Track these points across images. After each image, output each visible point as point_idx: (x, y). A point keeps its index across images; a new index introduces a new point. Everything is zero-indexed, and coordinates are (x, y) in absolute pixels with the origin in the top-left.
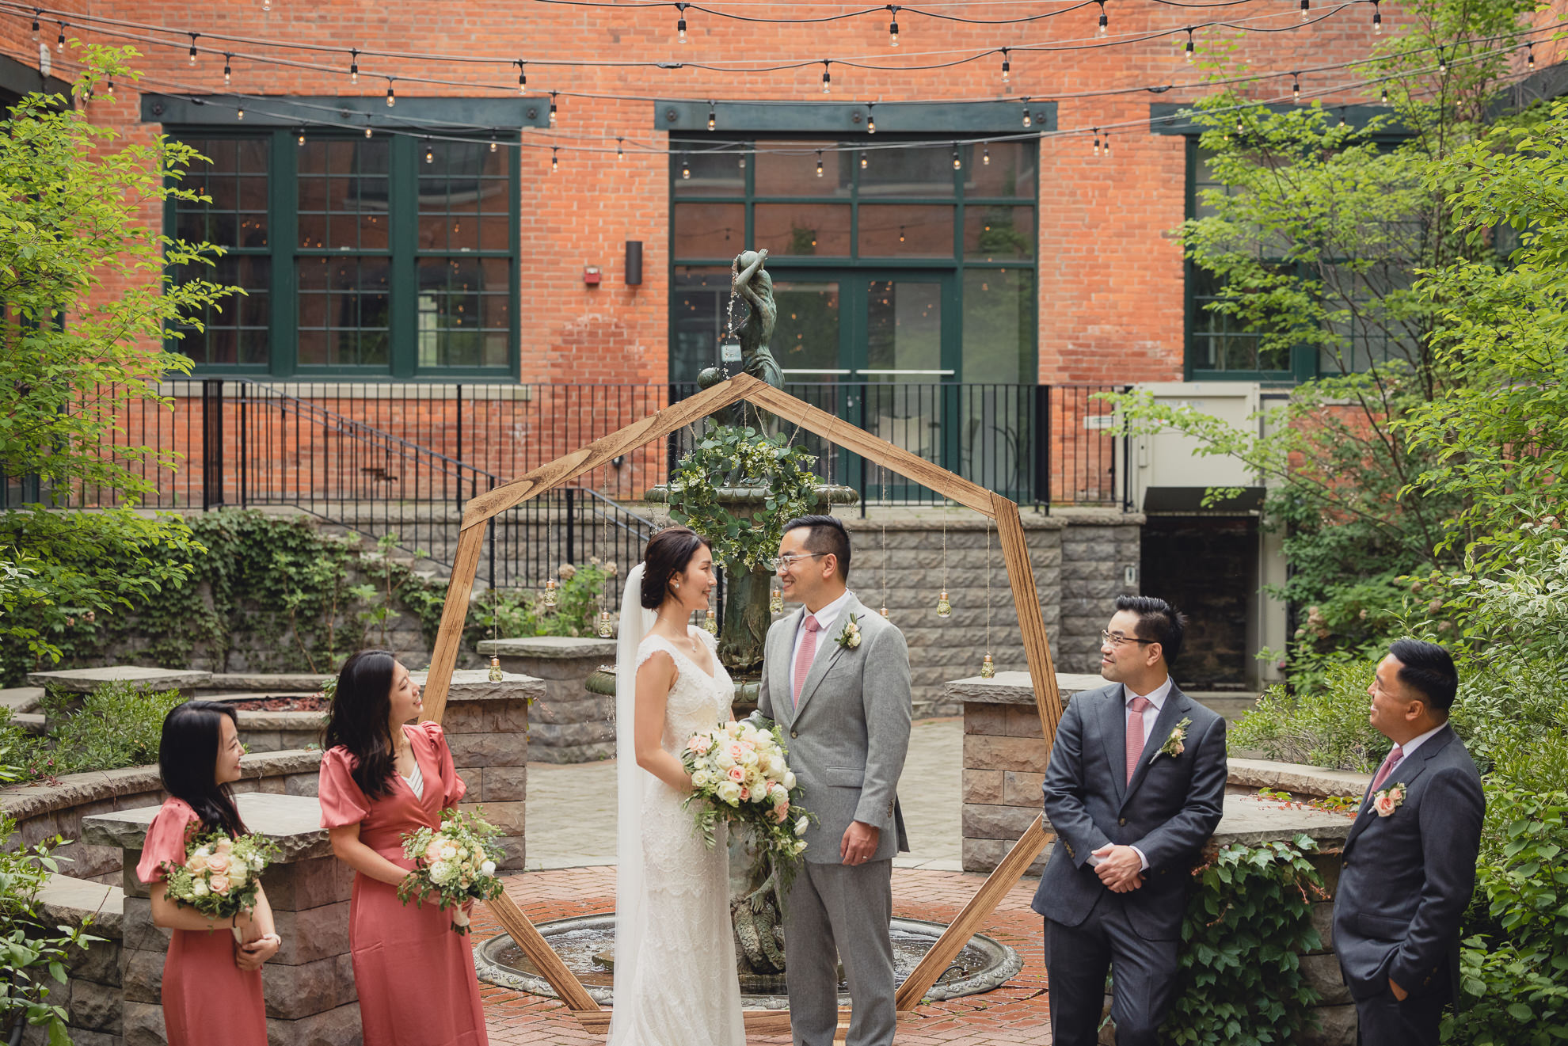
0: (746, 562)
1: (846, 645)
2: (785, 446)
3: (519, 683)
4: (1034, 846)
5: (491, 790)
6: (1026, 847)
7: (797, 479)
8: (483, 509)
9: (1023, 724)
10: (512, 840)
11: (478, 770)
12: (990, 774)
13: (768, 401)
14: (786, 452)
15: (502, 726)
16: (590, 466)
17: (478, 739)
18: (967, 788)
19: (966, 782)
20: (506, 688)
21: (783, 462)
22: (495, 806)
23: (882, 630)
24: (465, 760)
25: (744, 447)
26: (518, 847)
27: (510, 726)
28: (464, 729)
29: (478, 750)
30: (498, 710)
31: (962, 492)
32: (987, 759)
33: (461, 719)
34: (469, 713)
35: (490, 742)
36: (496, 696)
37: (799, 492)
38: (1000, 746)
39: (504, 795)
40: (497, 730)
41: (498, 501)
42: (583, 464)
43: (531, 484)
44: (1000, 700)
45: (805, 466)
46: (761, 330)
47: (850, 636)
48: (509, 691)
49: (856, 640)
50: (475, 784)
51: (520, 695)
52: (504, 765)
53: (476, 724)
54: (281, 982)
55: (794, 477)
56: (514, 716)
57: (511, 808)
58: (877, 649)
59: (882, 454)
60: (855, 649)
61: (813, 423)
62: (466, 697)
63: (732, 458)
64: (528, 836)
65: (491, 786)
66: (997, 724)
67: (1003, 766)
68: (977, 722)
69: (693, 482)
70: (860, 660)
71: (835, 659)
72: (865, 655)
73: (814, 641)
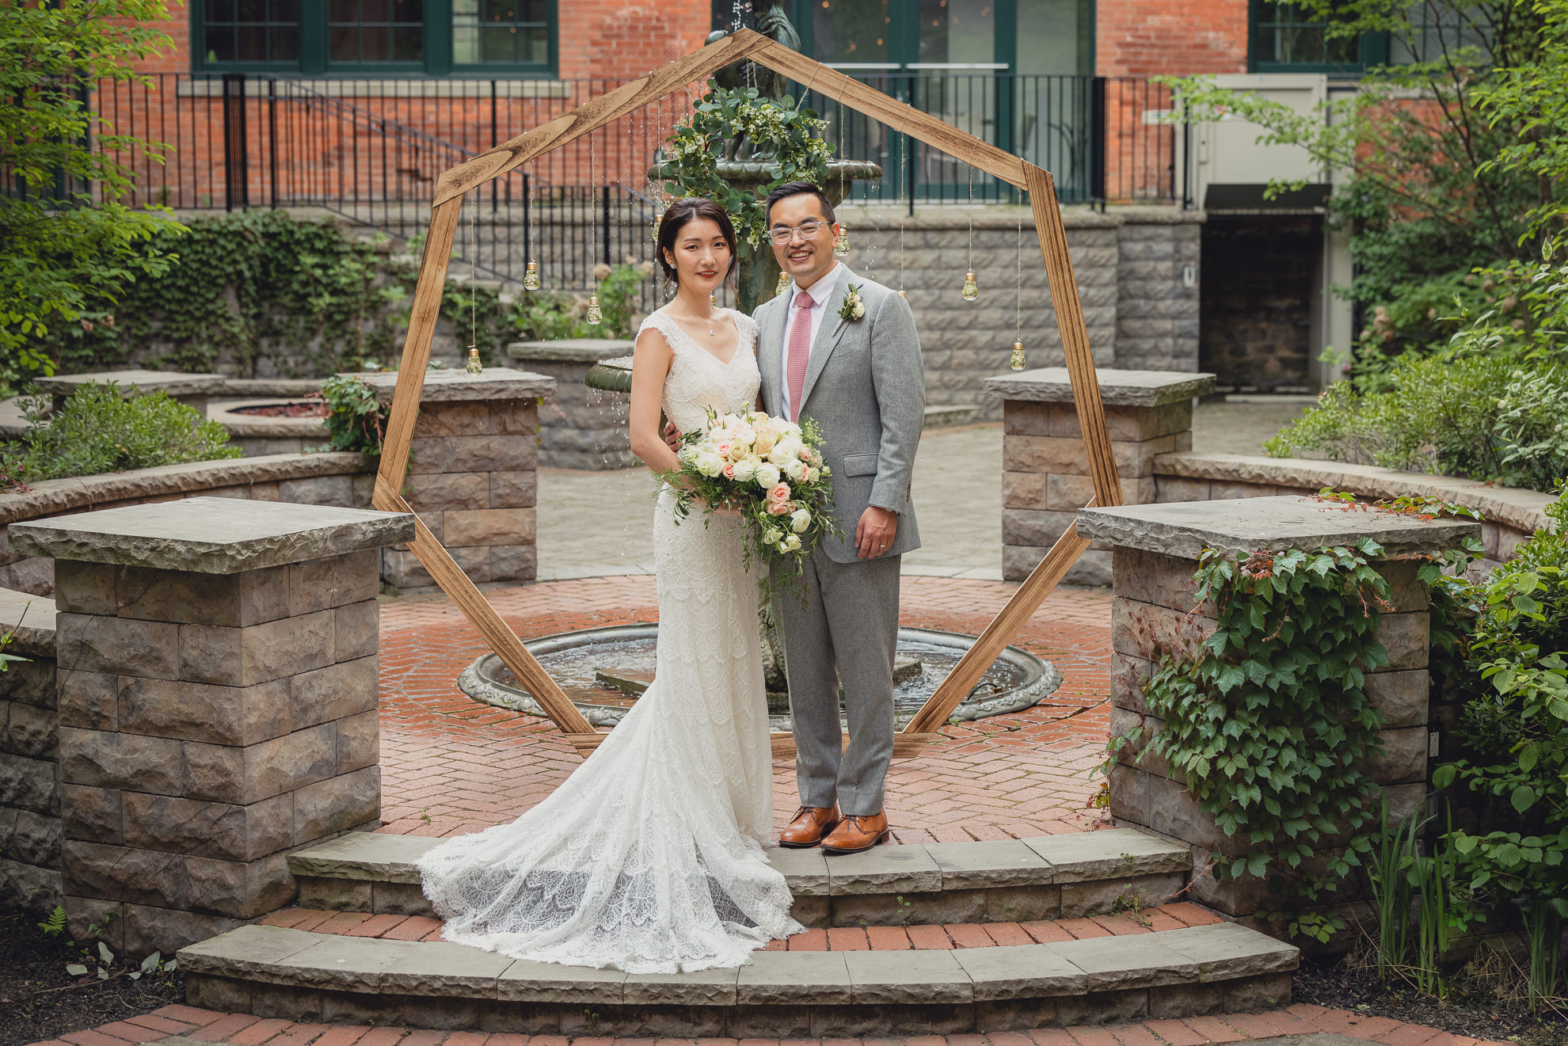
0: (750, 240)
1: (849, 317)
2: (792, 109)
3: (527, 382)
4: (1070, 553)
5: (499, 496)
6: (1062, 554)
7: (805, 146)
8: (457, 182)
9: (1066, 423)
10: (523, 549)
11: (485, 475)
12: (1032, 477)
13: (773, 59)
14: (792, 115)
15: (511, 428)
16: (575, 134)
17: (484, 441)
18: (1007, 492)
19: (1007, 485)
20: (513, 387)
21: (789, 127)
22: (504, 512)
23: (886, 297)
24: (471, 464)
25: (747, 109)
26: (529, 556)
27: (519, 427)
28: (469, 431)
29: (484, 453)
30: (506, 411)
31: (990, 160)
32: (1029, 461)
33: (466, 420)
34: (475, 414)
35: (497, 445)
36: (503, 396)
37: (808, 160)
38: (1043, 447)
39: (513, 501)
40: (505, 432)
41: (474, 173)
42: (568, 131)
43: (510, 154)
44: (1043, 397)
45: (814, 132)
47: (853, 306)
48: (517, 391)
49: (859, 310)
50: (482, 490)
51: (529, 395)
52: (513, 469)
53: (482, 425)
54: (227, 706)
55: (802, 144)
56: (522, 417)
57: (520, 514)
58: (883, 318)
59: (901, 118)
60: (860, 320)
61: (824, 84)
62: (471, 396)
63: (733, 122)
64: (539, 543)
65: (500, 491)
66: (1040, 423)
67: (1045, 469)
68: (1018, 421)
69: (690, 149)
70: (867, 334)
71: (839, 334)
72: (871, 328)
73: (808, 319)
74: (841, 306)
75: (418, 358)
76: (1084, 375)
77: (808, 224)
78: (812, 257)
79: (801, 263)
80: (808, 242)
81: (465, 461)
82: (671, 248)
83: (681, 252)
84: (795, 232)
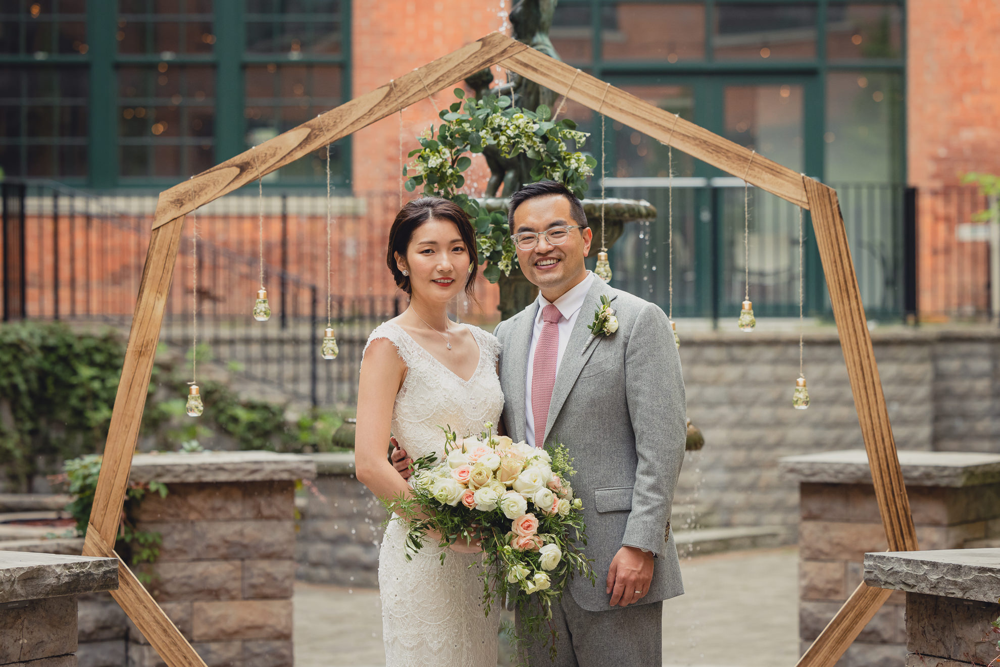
0: (501, 266)
1: (601, 332)
2: (546, 120)
3: (283, 462)
5: (253, 586)
7: (562, 160)
8: (179, 202)
10: (278, 644)
11: (238, 563)
12: (831, 566)
13: (526, 66)
14: (547, 126)
15: (266, 512)
16: (308, 149)
17: (237, 526)
18: (804, 583)
19: (803, 575)
20: (268, 468)
21: (545, 139)
22: (258, 604)
23: (642, 311)
24: (223, 551)
25: (498, 119)
26: (285, 652)
27: (275, 511)
28: (221, 515)
29: (236, 538)
30: (261, 494)
31: (767, 176)
32: (826, 548)
33: (218, 502)
34: (227, 497)
35: (252, 530)
36: (258, 477)
37: (565, 175)
38: (842, 533)
39: (268, 591)
40: (259, 516)
41: (198, 192)
42: (301, 145)
43: (237, 171)
44: (841, 478)
45: (572, 145)
46: (538, 16)
47: (606, 320)
48: (274, 472)
49: (612, 325)
50: (235, 579)
51: (285, 476)
52: (268, 556)
53: (235, 509)
55: (559, 158)
56: (279, 501)
57: (276, 606)
58: (639, 334)
59: (667, 130)
60: (613, 335)
61: (583, 93)
62: (223, 477)
63: (482, 133)
64: (296, 638)
65: (255, 581)
66: (838, 506)
67: (845, 556)
68: (815, 505)
69: (434, 162)
70: (620, 352)
71: (590, 352)
72: (626, 345)
73: (556, 334)
74: (592, 320)
75: (134, 396)
76: (874, 415)
77: (557, 228)
78: (561, 264)
79: (548, 271)
80: (556, 248)
81: (215, 548)
82: (403, 251)
83: (415, 256)
84: (542, 237)
